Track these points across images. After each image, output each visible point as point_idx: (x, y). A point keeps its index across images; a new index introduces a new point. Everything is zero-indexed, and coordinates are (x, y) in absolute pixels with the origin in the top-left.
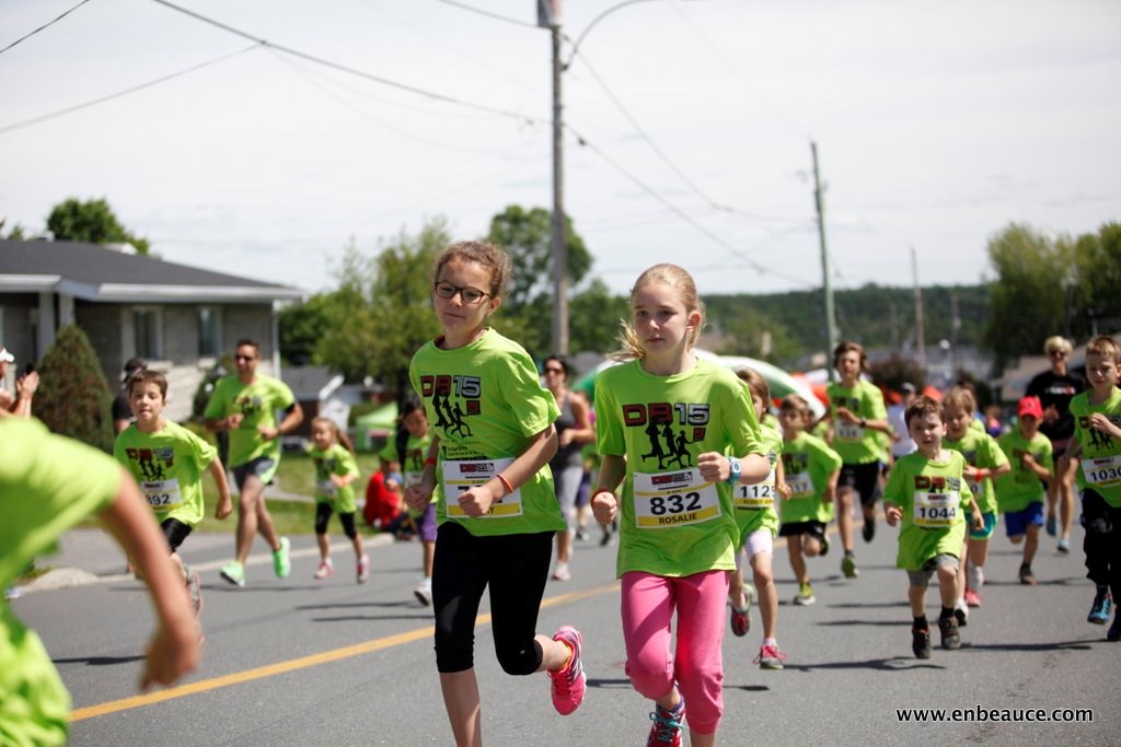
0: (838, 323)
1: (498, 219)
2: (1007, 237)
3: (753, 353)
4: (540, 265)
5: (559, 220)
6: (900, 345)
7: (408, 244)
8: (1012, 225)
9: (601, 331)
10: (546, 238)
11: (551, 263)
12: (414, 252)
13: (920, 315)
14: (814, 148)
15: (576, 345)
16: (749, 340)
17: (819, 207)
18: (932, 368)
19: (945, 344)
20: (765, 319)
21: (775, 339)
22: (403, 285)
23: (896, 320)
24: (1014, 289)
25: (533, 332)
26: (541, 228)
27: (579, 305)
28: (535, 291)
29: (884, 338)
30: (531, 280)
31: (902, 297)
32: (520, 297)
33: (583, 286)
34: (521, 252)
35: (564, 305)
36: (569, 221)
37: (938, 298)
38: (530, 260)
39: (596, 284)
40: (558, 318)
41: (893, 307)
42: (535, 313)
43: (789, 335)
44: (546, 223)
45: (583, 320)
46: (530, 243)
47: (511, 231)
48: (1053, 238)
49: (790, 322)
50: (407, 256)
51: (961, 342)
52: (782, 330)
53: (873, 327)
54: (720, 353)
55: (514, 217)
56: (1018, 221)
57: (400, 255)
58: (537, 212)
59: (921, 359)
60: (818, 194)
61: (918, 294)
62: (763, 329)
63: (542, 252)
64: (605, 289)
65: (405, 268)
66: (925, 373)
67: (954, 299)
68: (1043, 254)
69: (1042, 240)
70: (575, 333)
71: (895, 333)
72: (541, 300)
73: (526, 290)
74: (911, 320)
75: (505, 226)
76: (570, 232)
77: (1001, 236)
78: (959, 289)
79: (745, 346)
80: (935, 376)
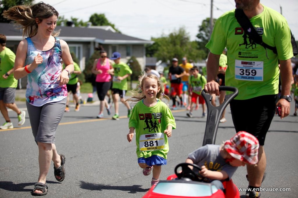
1: (204, 21)
47: (207, 24)
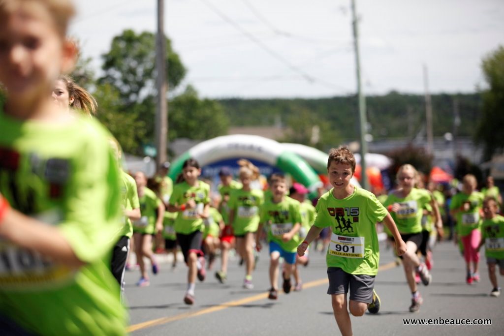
0: (369, 120)
1: (117, 39)
3: (306, 142)
4: (148, 74)
5: (161, 40)
6: (414, 137)
9: (193, 124)
10: (152, 55)
11: (155, 73)
13: (430, 114)
15: (174, 134)
16: (303, 131)
17: (355, 34)
18: (438, 154)
19: (448, 136)
20: (314, 116)
21: (322, 131)
23: (412, 118)
25: (141, 124)
26: (149, 46)
27: (176, 104)
28: (144, 93)
29: (402, 131)
30: (141, 85)
31: (416, 101)
32: (133, 98)
33: (180, 90)
34: (133, 64)
35: (164, 104)
36: (168, 42)
37: (443, 101)
38: (140, 71)
39: (190, 89)
40: (160, 113)
41: (410, 109)
42: (144, 109)
43: (333, 128)
44: (153, 43)
45: (179, 115)
46: (140, 57)
47: (126, 48)
49: (333, 119)
51: (460, 135)
52: (327, 125)
53: (395, 123)
54: (281, 141)
55: (128, 38)
58: (145, 35)
59: (430, 148)
60: (354, 24)
61: (428, 100)
62: (313, 123)
63: (148, 64)
64: (195, 93)
66: (432, 158)
67: (456, 103)
70: (173, 124)
71: (411, 129)
72: (148, 101)
73: (137, 92)
74: (423, 118)
75: (122, 45)
76: (169, 49)
78: (460, 96)
79: (300, 136)
80: (440, 160)
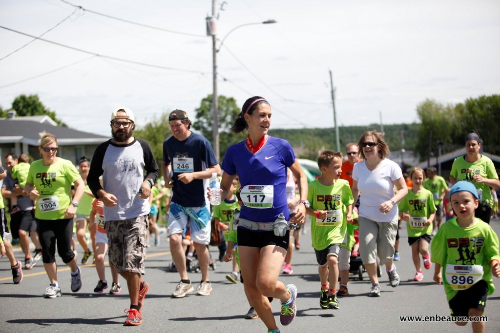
1: (204, 100)
2: (425, 105)
7: (156, 121)
8: (427, 100)
12: (159, 124)
14: (330, 73)
17: (333, 98)
22: (154, 137)
24: (428, 127)
28: (220, 130)
48: (445, 106)
50: (156, 125)
55: (211, 100)
56: (430, 99)
57: (153, 126)
60: (332, 92)
65: (155, 130)
67: (402, 132)
68: (441, 112)
69: (441, 106)
77: (422, 104)
